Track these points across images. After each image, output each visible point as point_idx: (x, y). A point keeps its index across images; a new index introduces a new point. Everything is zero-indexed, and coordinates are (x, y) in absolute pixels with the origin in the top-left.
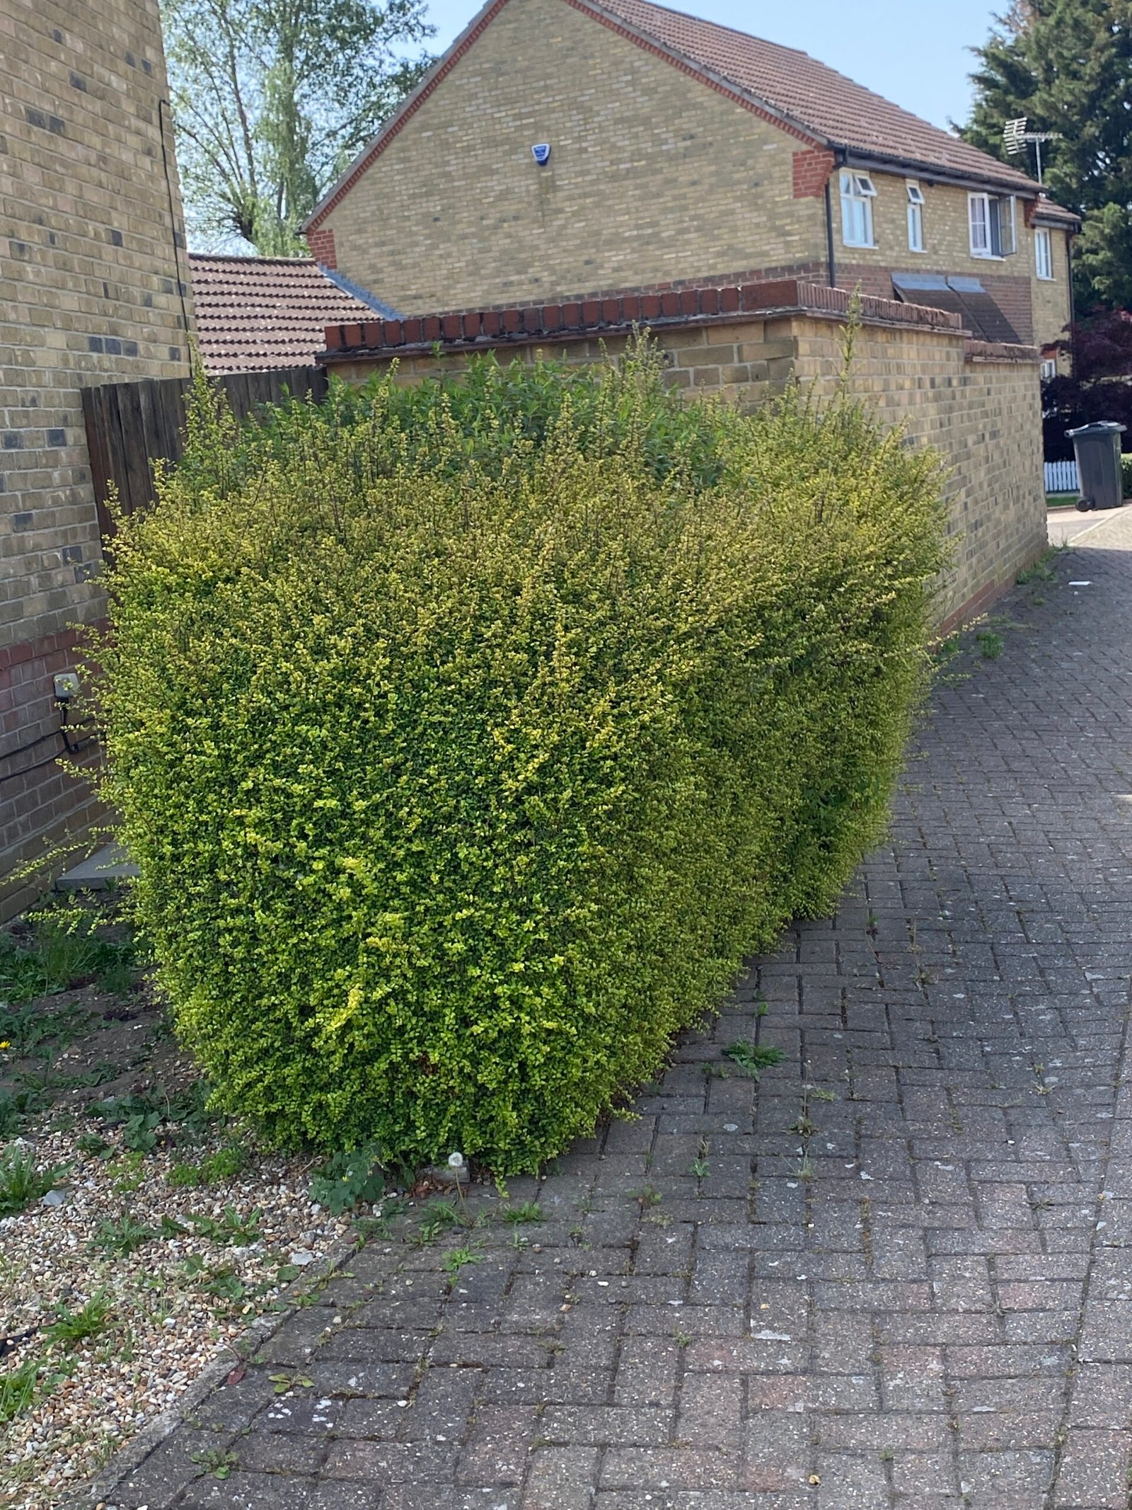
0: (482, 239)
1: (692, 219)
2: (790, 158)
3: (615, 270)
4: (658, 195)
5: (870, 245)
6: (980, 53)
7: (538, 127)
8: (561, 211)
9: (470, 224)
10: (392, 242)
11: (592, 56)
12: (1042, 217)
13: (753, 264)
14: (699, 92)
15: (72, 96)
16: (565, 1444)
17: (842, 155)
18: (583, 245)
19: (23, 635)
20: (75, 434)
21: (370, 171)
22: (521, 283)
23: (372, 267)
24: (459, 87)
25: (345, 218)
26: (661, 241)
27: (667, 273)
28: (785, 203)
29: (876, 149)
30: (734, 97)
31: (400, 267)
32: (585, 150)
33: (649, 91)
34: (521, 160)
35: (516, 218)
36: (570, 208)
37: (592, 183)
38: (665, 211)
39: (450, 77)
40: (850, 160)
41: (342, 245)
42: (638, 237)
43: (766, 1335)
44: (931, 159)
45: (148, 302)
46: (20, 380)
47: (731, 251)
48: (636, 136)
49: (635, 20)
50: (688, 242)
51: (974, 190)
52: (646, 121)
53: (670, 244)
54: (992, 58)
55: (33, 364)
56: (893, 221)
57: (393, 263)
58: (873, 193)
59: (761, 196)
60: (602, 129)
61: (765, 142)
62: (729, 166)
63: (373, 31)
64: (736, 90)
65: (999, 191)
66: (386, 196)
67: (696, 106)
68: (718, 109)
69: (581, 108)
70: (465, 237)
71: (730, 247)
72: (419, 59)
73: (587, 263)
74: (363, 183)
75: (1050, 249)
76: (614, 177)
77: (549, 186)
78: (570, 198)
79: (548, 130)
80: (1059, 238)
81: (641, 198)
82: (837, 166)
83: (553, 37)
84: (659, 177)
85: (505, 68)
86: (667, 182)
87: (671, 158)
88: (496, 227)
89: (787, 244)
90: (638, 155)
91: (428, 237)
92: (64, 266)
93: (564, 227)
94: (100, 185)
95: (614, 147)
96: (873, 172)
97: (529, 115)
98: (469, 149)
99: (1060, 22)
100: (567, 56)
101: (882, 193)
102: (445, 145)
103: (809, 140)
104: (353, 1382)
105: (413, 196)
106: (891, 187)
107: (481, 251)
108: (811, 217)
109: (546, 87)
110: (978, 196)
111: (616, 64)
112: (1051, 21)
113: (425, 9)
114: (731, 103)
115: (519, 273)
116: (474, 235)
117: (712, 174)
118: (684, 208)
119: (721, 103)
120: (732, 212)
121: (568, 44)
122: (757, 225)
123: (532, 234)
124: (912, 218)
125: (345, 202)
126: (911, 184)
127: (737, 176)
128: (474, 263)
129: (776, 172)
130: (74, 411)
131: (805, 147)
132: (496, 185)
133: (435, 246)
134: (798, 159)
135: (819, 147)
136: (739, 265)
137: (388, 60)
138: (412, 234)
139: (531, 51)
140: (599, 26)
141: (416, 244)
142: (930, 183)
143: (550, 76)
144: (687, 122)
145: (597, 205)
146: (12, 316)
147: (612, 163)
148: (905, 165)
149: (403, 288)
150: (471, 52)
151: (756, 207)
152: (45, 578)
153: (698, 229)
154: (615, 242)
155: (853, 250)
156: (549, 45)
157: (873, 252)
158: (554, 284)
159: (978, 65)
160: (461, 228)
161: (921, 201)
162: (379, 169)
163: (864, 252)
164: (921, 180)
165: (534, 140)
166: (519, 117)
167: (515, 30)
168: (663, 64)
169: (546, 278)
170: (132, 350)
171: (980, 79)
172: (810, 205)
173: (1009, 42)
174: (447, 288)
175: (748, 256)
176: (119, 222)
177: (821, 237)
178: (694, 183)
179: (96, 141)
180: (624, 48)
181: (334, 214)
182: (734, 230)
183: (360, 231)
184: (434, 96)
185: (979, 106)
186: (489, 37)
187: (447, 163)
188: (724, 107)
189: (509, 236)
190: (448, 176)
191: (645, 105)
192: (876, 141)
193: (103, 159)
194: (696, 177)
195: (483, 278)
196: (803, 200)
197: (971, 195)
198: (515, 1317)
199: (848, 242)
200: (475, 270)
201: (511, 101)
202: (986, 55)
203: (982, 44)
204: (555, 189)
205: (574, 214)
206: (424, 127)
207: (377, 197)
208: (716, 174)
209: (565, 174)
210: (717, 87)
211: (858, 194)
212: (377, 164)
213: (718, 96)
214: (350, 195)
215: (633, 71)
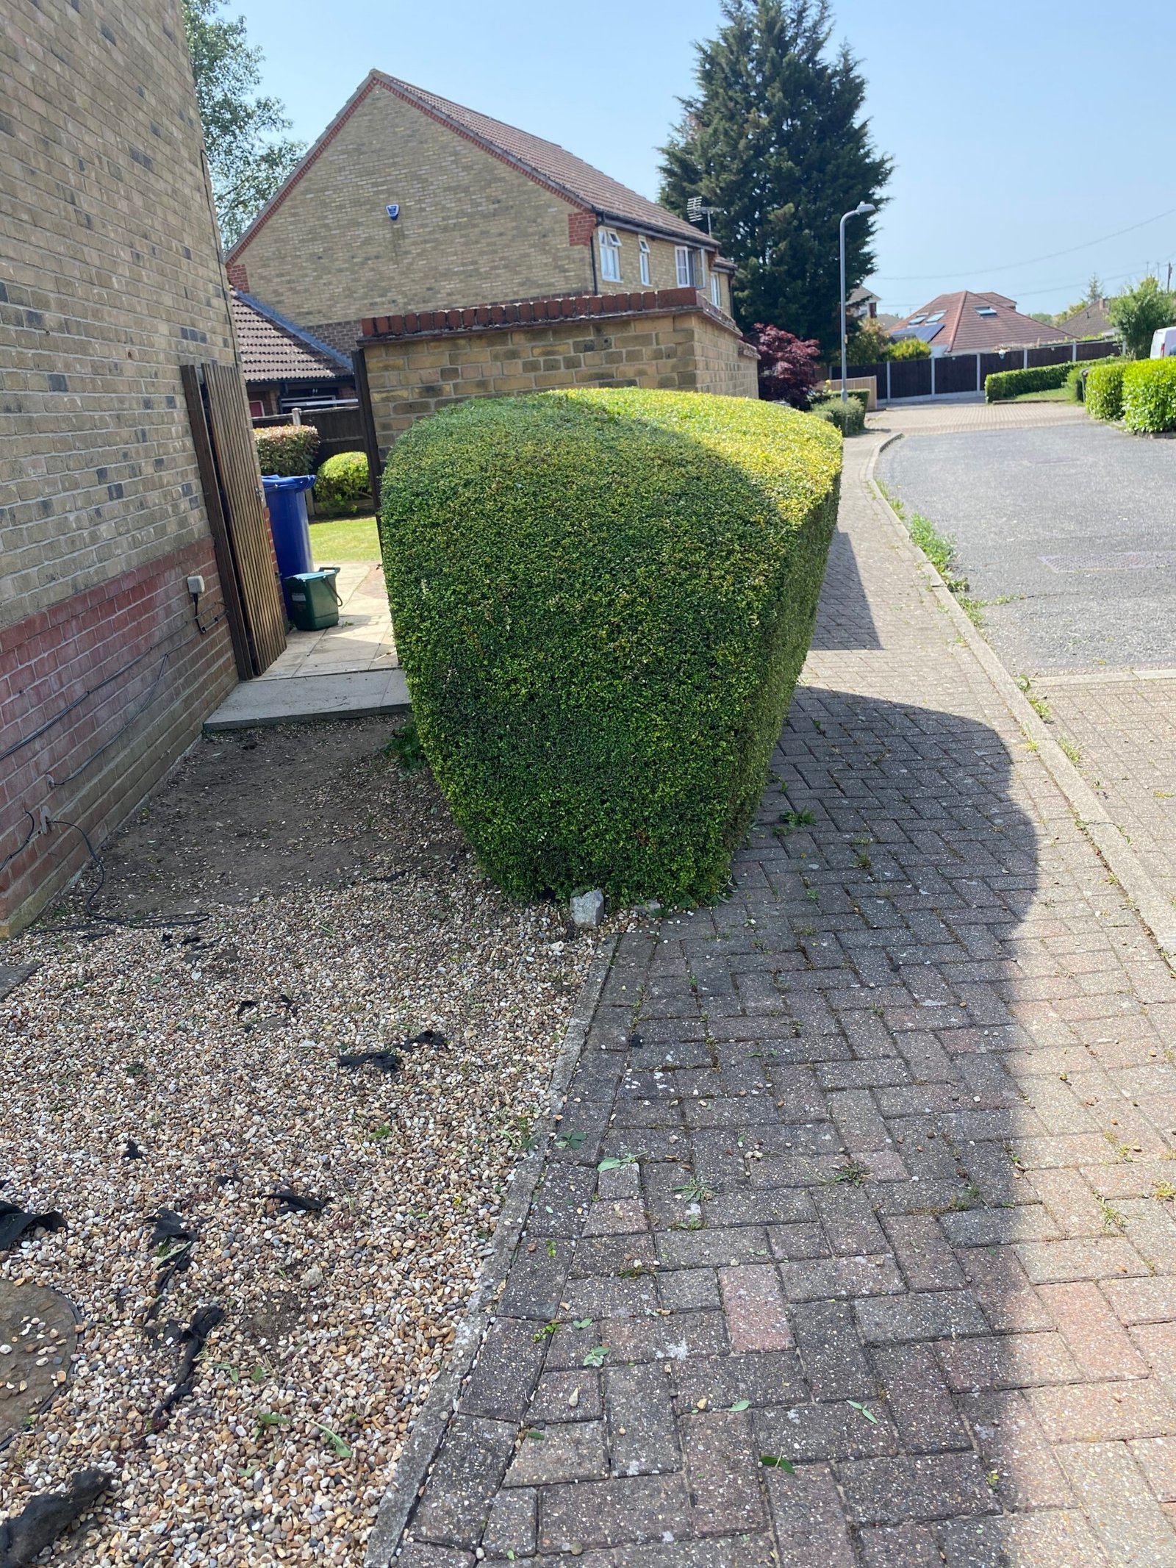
0: (354, 272)
1: (501, 259)
2: (566, 218)
3: (449, 294)
4: (477, 242)
5: (618, 280)
6: (664, 151)
7: (390, 193)
8: (407, 253)
9: (345, 261)
10: (288, 274)
11: (426, 142)
12: (718, 265)
13: (544, 291)
14: (502, 170)
15: (152, 139)
16: (844, 1089)
17: (602, 217)
18: (426, 277)
19: (168, 548)
20: (180, 400)
21: (270, 222)
22: (383, 303)
23: (275, 292)
24: (331, 162)
25: (254, 256)
26: (480, 274)
27: (484, 297)
28: (564, 250)
29: (621, 214)
30: (525, 172)
31: (296, 292)
32: (423, 210)
33: (467, 168)
34: (379, 215)
35: (377, 257)
36: (415, 251)
37: (430, 233)
38: (482, 253)
39: (325, 154)
40: (607, 221)
41: (252, 276)
42: (463, 272)
43: (928, 1003)
44: (653, 222)
45: (209, 304)
46: (146, 358)
47: (528, 282)
48: (459, 200)
49: (454, 116)
50: (498, 276)
51: (679, 244)
52: (466, 190)
53: (485, 277)
54: (671, 155)
55: (153, 346)
56: (631, 264)
57: (290, 289)
58: (619, 244)
59: (547, 244)
60: (435, 195)
61: (549, 206)
62: (525, 223)
63: (246, 123)
64: (528, 169)
65: (694, 245)
66: (283, 241)
67: (501, 180)
68: (516, 182)
69: (419, 179)
70: (340, 271)
71: (528, 279)
72: (281, 145)
73: (429, 289)
74: (264, 231)
75: (719, 287)
76: (445, 229)
77: (400, 235)
78: (415, 244)
79: (397, 195)
80: (724, 279)
81: (466, 244)
82: (597, 225)
83: (397, 126)
84: (476, 230)
85: (364, 149)
86: (483, 233)
87: (484, 216)
88: (363, 264)
89: (567, 278)
90: (462, 213)
91: (315, 270)
92: (162, 273)
93: (411, 264)
94: (175, 212)
95: (444, 208)
96: (619, 229)
97: (383, 184)
98: (341, 207)
99: (716, 131)
100: (407, 141)
101: (624, 244)
102: (324, 204)
103: (579, 206)
104: (669, 1058)
105: (302, 241)
106: (630, 241)
107: (354, 280)
108: (582, 260)
109: (394, 164)
110: (681, 248)
111: (443, 147)
112: (710, 130)
113: (283, 108)
114: (525, 178)
115: (381, 296)
116: (347, 269)
117: (514, 228)
118: (495, 252)
119: (518, 178)
120: (528, 255)
121: (408, 132)
122: (546, 264)
123: (389, 269)
124: (643, 261)
125: (253, 245)
126: (642, 238)
127: (530, 230)
128: (349, 289)
129: (557, 227)
130: (177, 382)
131: (576, 211)
132: (362, 233)
133: (319, 277)
134: (573, 218)
135: (586, 210)
136: (534, 292)
137: (257, 143)
138: (302, 268)
139: (382, 137)
140: (430, 120)
141: (306, 276)
142: (653, 238)
143: (395, 156)
144: (495, 191)
145: (434, 249)
146: (139, 309)
147: (444, 219)
148: (638, 225)
149: (298, 307)
150: (339, 136)
151: (545, 252)
152: (175, 507)
153: (505, 267)
154: (447, 275)
155: (608, 283)
156: (395, 133)
157: (620, 285)
158: (406, 304)
159: (663, 161)
160: (339, 265)
161: (648, 250)
162: (275, 220)
163: (615, 285)
164: (648, 237)
165: (387, 201)
166: (375, 185)
167: (370, 121)
168: (477, 149)
169: (401, 300)
170: (204, 340)
171: (664, 170)
172: (582, 251)
173: (682, 145)
174: (330, 307)
175: (539, 286)
176: (188, 242)
177: (589, 273)
178: (501, 234)
179: (169, 177)
180: (448, 136)
181: (246, 253)
182: (530, 268)
183: (264, 266)
184: (313, 168)
185: (663, 189)
186: (351, 125)
187: (326, 217)
188: (521, 180)
189: (373, 270)
190: (326, 226)
191: (465, 178)
192: (619, 209)
193: (174, 191)
194: (502, 230)
195: (355, 299)
196: (577, 247)
197: (677, 248)
198: (753, 1004)
199: (604, 277)
200: (349, 293)
201: (370, 174)
202: (668, 153)
203: (665, 145)
204: (404, 237)
205: (419, 255)
206: (307, 191)
207: (276, 242)
208: (516, 228)
209: (411, 227)
210: (515, 167)
211: (610, 244)
212: (275, 217)
213: (515, 173)
214: (256, 240)
215: (456, 154)
